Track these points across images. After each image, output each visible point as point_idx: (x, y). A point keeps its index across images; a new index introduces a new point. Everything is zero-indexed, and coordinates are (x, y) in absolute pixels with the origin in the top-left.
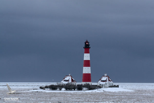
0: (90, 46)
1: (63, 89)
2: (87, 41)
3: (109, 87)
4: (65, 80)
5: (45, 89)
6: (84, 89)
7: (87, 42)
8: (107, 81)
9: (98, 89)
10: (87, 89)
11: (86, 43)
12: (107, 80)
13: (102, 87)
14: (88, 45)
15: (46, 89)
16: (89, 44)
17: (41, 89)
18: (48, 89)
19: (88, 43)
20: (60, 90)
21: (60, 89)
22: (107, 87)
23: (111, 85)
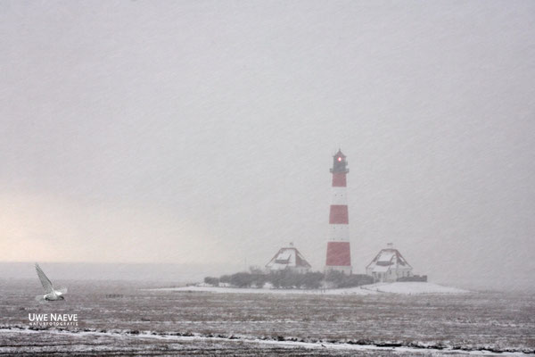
0: (347, 167)
1: (268, 285)
2: (340, 152)
3: (398, 280)
4: (278, 258)
5: (217, 286)
6: (325, 284)
7: (340, 154)
8: (393, 264)
9: (364, 286)
10: (331, 284)
11: (336, 157)
12: (395, 261)
13: (378, 281)
14: (344, 164)
15: (221, 284)
16: (347, 159)
17: (207, 285)
18: (227, 284)
19: (343, 157)
20: (260, 286)
21: (257, 284)
22: (392, 281)
23: (406, 275)
